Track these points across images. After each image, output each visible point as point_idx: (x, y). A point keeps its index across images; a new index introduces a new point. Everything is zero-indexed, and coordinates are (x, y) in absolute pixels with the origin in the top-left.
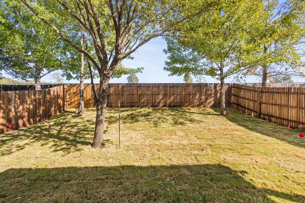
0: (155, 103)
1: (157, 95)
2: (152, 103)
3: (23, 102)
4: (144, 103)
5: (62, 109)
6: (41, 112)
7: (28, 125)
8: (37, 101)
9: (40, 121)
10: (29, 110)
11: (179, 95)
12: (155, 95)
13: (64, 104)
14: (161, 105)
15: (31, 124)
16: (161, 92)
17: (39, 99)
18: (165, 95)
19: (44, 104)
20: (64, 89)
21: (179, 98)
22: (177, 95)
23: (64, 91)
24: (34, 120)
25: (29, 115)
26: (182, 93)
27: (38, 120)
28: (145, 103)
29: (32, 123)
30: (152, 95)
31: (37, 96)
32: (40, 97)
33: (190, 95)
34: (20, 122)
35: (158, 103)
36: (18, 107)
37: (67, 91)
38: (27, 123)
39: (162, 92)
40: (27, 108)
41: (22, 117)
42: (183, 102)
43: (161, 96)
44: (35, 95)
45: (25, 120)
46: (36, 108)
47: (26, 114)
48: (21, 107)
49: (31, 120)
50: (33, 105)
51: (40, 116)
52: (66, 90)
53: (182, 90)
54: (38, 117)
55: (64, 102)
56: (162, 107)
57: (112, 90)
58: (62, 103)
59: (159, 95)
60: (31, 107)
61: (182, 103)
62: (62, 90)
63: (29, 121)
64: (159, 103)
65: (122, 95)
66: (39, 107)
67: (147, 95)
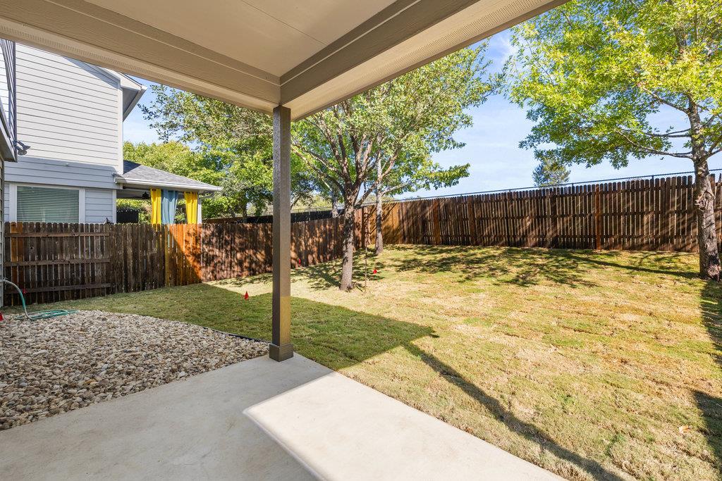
0: (515, 237)
1: (519, 218)
2: (509, 236)
3: (313, 234)
4: (489, 236)
5: (361, 245)
6: (332, 247)
7: (317, 263)
8: (328, 232)
9: (330, 259)
10: (318, 244)
11: (581, 215)
12: (513, 218)
13: (363, 238)
14: (532, 241)
15: (321, 262)
16: (528, 212)
17: (330, 230)
18: (539, 218)
19: (336, 238)
20: (363, 214)
21: (582, 224)
22: (574, 216)
23: (363, 218)
24: (324, 258)
25: (318, 250)
26: (590, 211)
27: (328, 258)
28: (493, 237)
29: (322, 260)
30: (507, 218)
31: (327, 226)
32: (331, 228)
33: (617, 214)
34: (310, 258)
35: (523, 236)
36: (308, 240)
37: (368, 217)
38: (316, 259)
39: (532, 211)
40: (316, 241)
41: (312, 253)
42: (595, 236)
43: (529, 220)
44: (325, 226)
45: (314, 256)
46: (326, 242)
47: (315, 249)
48: (310, 241)
49: (321, 257)
50: (323, 238)
51: (331, 252)
52: (366, 215)
53: (590, 202)
54: (328, 254)
55: (363, 233)
56: (534, 246)
57: (429, 211)
58: (360, 236)
59: (522, 217)
60: (321, 240)
61: (590, 237)
62: (361, 217)
63: (318, 257)
64: (525, 236)
65: (447, 220)
66: (330, 241)
67: (495, 218)
